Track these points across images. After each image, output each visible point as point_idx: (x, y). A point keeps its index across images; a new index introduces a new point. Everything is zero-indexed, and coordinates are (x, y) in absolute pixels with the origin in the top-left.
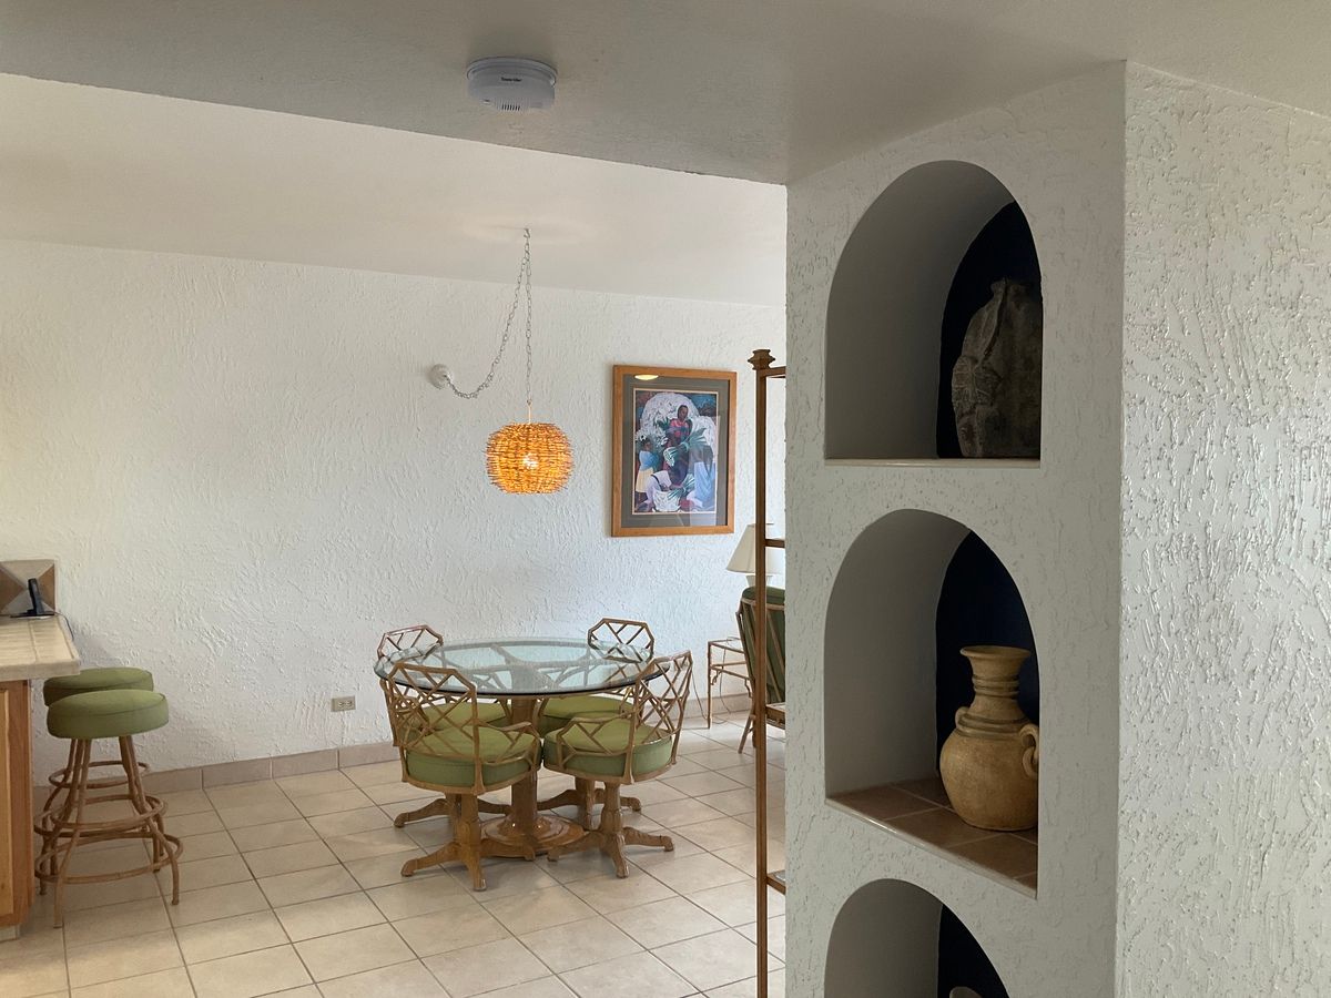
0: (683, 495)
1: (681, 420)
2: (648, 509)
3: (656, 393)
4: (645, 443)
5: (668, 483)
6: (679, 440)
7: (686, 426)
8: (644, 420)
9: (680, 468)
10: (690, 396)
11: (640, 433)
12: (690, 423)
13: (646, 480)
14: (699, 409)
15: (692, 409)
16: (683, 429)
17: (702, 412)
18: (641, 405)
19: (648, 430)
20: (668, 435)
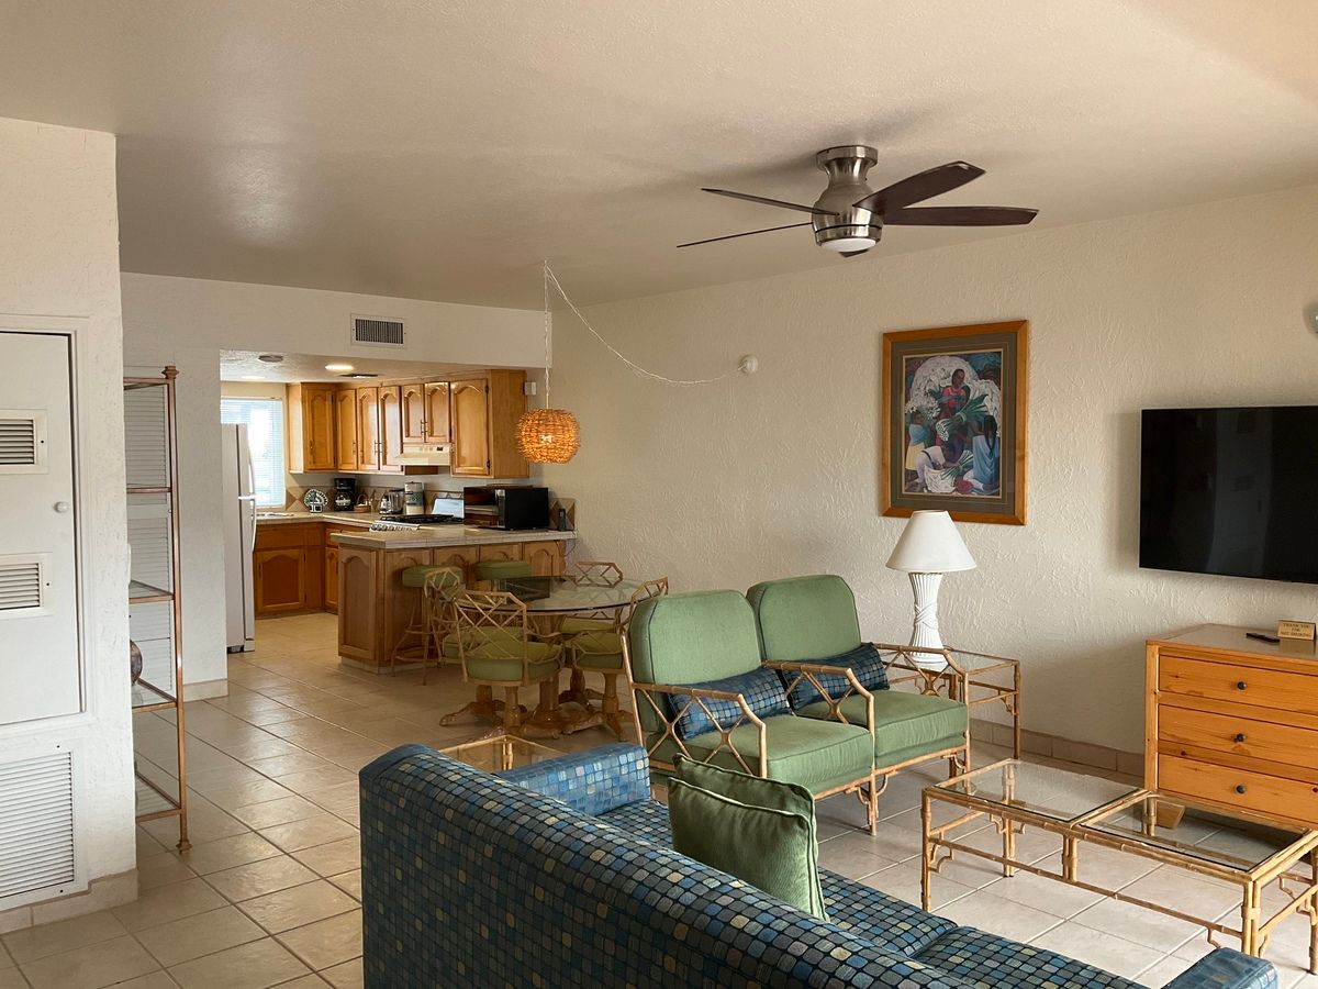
0: (959, 476)
1: (956, 387)
2: (919, 489)
3: (927, 359)
4: (916, 416)
5: (942, 460)
6: (954, 411)
7: (963, 393)
8: (914, 392)
9: (955, 442)
10: (967, 358)
11: (910, 405)
12: (967, 390)
13: (915, 457)
14: (978, 372)
15: (969, 372)
16: (958, 398)
17: (982, 375)
18: (911, 373)
19: (918, 400)
20: (940, 405)
